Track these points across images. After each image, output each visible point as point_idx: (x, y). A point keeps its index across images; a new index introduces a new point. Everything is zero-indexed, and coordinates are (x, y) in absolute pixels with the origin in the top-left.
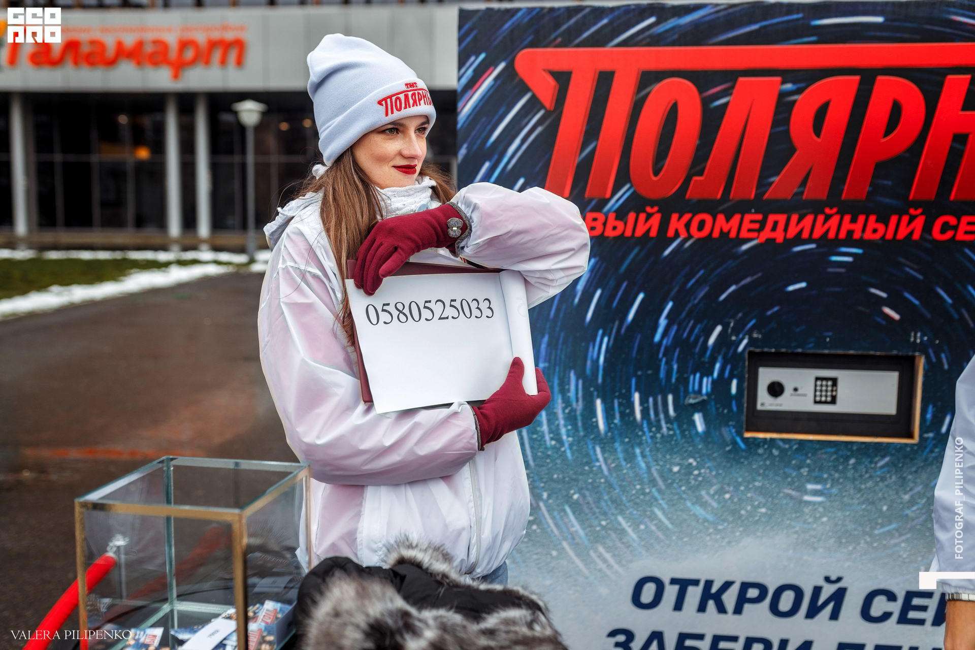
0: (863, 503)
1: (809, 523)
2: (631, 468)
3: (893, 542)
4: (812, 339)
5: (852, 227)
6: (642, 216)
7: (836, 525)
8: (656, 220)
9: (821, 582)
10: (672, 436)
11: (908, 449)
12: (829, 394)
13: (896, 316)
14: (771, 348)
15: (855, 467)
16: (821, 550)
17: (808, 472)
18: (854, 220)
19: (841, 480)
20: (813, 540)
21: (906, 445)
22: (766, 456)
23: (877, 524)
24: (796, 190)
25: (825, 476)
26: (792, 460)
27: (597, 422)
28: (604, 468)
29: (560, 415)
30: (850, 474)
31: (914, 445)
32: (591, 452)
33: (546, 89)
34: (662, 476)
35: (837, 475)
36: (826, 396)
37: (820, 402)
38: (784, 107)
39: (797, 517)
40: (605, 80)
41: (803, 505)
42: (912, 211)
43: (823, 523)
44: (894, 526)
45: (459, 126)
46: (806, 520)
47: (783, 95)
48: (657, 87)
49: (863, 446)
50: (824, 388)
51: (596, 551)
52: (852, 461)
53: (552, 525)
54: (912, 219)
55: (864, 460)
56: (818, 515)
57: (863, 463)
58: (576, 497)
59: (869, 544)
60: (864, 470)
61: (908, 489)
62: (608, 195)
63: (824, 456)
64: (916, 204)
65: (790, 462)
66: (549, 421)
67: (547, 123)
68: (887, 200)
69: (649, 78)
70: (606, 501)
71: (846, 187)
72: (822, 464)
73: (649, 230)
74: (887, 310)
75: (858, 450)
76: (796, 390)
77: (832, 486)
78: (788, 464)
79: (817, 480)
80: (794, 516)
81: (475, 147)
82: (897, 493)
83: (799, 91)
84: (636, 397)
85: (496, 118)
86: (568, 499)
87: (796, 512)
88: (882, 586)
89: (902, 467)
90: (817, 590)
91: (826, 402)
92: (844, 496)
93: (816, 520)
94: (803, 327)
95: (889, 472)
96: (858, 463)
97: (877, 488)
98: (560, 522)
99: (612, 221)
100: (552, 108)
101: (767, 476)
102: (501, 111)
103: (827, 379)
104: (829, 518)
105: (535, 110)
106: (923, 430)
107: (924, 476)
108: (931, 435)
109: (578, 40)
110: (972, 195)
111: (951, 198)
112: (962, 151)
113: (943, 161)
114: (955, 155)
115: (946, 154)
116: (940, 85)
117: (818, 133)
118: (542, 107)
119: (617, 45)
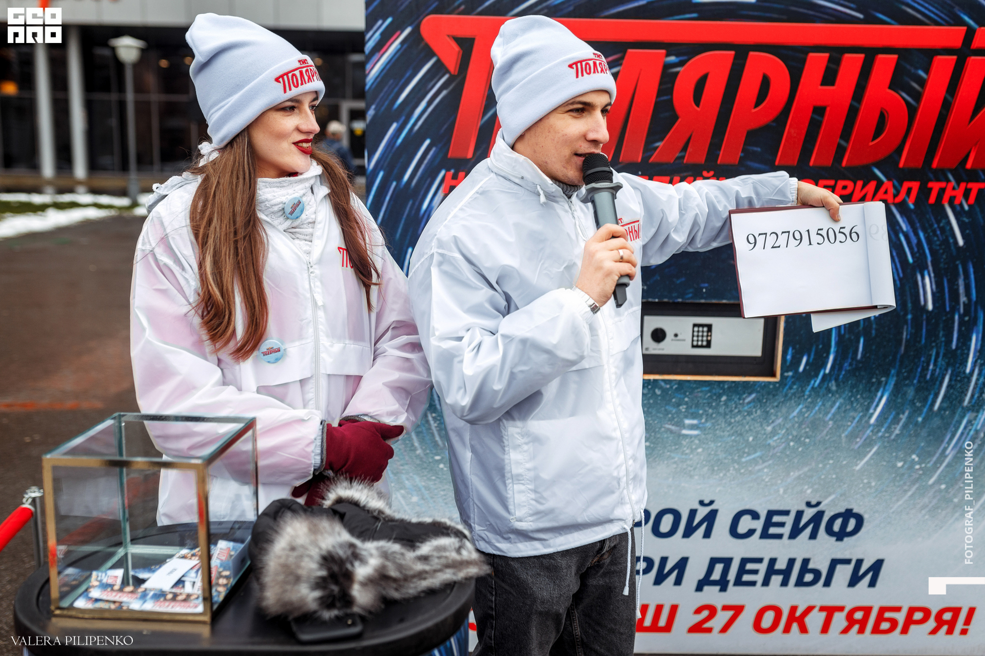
0: (733, 435)
1: (686, 454)
3: (757, 468)
4: (691, 290)
7: (710, 454)
9: (696, 505)
11: (771, 386)
12: (705, 338)
14: (655, 298)
15: (726, 404)
16: (696, 477)
17: (686, 408)
19: (714, 415)
20: (689, 468)
21: (770, 383)
22: (650, 395)
23: (744, 453)
24: (678, 155)
25: (701, 412)
26: (673, 398)
30: (722, 410)
31: (776, 383)
33: (451, 54)
35: (710, 411)
36: (702, 341)
37: (697, 346)
38: (668, 78)
39: (676, 449)
41: (681, 438)
43: (698, 454)
44: (758, 454)
45: (367, 87)
46: (684, 451)
47: (667, 66)
49: (733, 385)
50: (700, 334)
52: (724, 398)
55: (733, 397)
56: (694, 447)
57: (733, 400)
59: (738, 470)
60: (734, 406)
61: (771, 421)
63: (700, 394)
65: (670, 400)
67: (451, 87)
68: (756, 165)
71: (721, 153)
72: (698, 401)
75: (729, 388)
76: (676, 335)
77: (706, 421)
78: (668, 402)
79: (694, 416)
80: (673, 448)
81: (383, 108)
82: (761, 425)
83: (681, 64)
85: (403, 81)
87: (675, 444)
88: (747, 507)
89: (766, 402)
90: (693, 513)
91: (702, 346)
92: (717, 429)
93: (692, 451)
94: (683, 279)
95: (754, 407)
96: (729, 400)
97: (744, 421)
100: (456, 73)
101: (651, 413)
102: (408, 75)
103: (703, 326)
104: (704, 449)
105: (440, 74)
106: (783, 370)
107: (784, 410)
108: (790, 374)
109: (480, 8)
110: (828, 162)
111: (811, 164)
112: (820, 123)
113: (804, 131)
114: (814, 127)
115: (807, 125)
116: (804, 61)
117: (697, 101)
118: (447, 71)
119: (517, 15)
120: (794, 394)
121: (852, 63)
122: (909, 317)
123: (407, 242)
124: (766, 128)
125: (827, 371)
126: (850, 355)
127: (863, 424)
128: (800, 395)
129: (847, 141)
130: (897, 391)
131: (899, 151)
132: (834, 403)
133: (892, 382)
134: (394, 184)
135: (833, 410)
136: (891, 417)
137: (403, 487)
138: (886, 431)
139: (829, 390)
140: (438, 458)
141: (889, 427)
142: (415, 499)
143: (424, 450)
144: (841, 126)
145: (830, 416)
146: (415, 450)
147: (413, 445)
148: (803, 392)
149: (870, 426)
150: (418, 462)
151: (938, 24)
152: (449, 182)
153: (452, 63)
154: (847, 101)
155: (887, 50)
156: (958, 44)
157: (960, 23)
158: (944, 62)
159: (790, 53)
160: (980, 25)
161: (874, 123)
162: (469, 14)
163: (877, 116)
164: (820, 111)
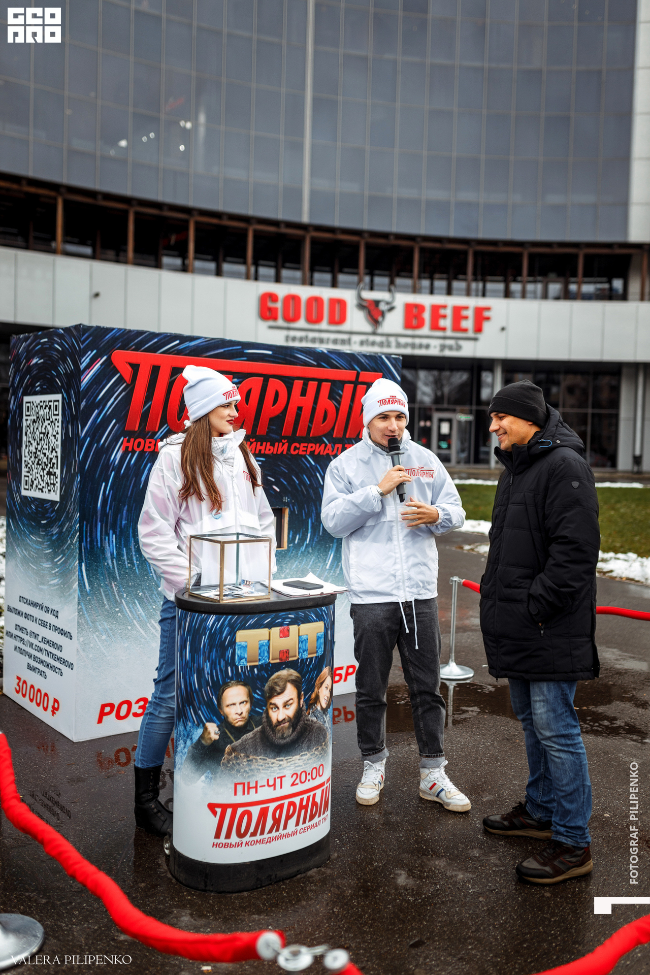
5: (261, 448)
13: (278, 490)
18: (261, 445)
21: (282, 551)
28: (154, 576)
29: (133, 550)
31: (285, 550)
32: (148, 569)
33: (127, 372)
40: (155, 370)
42: (283, 441)
45: (82, 388)
48: (180, 375)
51: (150, 623)
53: (128, 612)
54: (283, 444)
58: (140, 594)
61: (283, 572)
62: (157, 430)
64: (284, 438)
66: (127, 553)
67: (127, 391)
68: (274, 436)
69: (176, 371)
70: (155, 595)
74: (275, 487)
81: (90, 401)
82: (279, 575)
85: (101, 386)
86: (137, 596)
89: (280, 562)
98: (133, 610)
102: (104, 383)
105: (121, 383)
106: (289, 542)
107: (289, 565)
108: (291, 545)
109: (143, 349)
110: (304, 434)
111: (297, 435)
112: (301, 414)
113: (294, 419)
114: (298, 416)
115: (295, 415)
116: (293, 384)
117: (247, 403)
118: (125, 382)
119: (161, 353)
120: (293, 556)
121: (313, 385)
123: (102, 479)
124: (277, 417)
125: (308, 542)
126: (317, 533)
127: (323, 569)
128: (296, 556)
131: (333, 429)
132: (311, 559)
133: (335, 546)
134: (95, 446)
135: (311, 563)
136: (335, 564)
137: (98, 630)
138: (334, 572)
139: (308, 552)
140: (117, 609)
141: (335, 570)
142: (104, 637)
143: (109, 606)
144: (309, 416)
145: (309, 566)
146: (105, 606)
147: (103, 603)
148: (297, 554)
149: (326, 570)
150: (106, 613)
151: (346, 369)
152: (126, 444)
153: (128, 377)
154: (311, 404)
155: (327, 380)
156: (354, 379)
157: (354, 369)
158: (349, 388)
159: (287, 380)
160: (362, 370)
161: (323, 415)
162: (137, 351)
163: (324, 412)
164: (300, 409)
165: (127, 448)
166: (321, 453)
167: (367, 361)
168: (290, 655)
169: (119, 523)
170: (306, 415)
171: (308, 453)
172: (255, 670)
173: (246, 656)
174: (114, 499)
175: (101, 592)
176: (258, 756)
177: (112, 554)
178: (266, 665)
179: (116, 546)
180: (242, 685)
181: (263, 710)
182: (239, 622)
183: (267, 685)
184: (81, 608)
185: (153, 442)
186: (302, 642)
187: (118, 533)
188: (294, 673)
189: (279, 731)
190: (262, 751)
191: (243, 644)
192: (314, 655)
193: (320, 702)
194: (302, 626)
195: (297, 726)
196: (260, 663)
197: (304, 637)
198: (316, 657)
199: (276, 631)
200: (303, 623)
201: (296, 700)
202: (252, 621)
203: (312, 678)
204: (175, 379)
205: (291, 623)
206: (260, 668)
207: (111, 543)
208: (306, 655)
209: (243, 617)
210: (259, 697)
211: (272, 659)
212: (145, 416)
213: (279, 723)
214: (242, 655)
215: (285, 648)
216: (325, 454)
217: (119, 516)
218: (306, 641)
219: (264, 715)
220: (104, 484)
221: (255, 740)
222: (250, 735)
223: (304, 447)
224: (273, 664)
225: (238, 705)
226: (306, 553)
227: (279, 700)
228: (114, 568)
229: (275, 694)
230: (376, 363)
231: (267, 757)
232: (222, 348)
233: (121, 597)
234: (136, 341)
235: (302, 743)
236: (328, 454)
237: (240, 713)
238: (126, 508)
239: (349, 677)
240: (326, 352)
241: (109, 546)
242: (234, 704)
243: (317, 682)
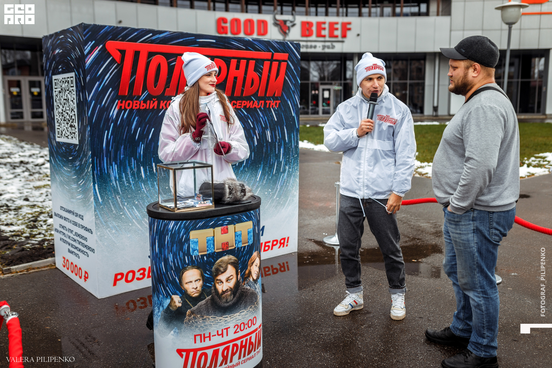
2: (154, 189)
6: (152, 102)
8: (156, 103)
10: (165, 177)
27: (142, 175)
28: (145, 191)
29: (129, 174)
32: (141, 186)
33: (117, 56)
34: (163, 191)
40: (137, 54)
45: (86, 67)
48: (154, 57)
53: (129, 214)
58: (136, 203)
62: (140, 95)
66: (125, 176)
67: (118, 69)
69: (151, 54)
70: (146, 203)
73: (154, 107)
81: (93, 76)
84: (154, 164)
85: (100, 65)
86: (134, 204)
98: (132, 213)
99: (142, 104)
102: (102, 63)
105: (114, 64)
109: (127, 39)
110: (239, 95)
111: (235, 95)
112: (236, 82)
113: (232, 85)
114: (235, 83)
115: (233, 83)
116: (230, 62)
118: (116, 62)
119: (140, 42)
121: (243, 62)
122: (265, 144)
123: (105, 128)
124: (221, 84)
125: (244, 165)
127: (255, 181)
129: (244, 88)
130: (264, 169)
131: (258, 91)
132: (247, 175)
133: (262, 166)
134: (99, 106)
135: (247, 178)
136: (263, 177)
137: (109, 227)
138: (262, 183)
139: (245, 171)
140: (121, 213)
141: (263, 181)
142: (114, 231)
143: (116, 211)
144: (242, 83)
146: (113, 211)
147: (112, 209)
148: (238, 172)
149: (258, 181)
150: (114, 216)
151: (265, 51)
152: (119, 104)
153: (118, 59)
154: (243, 75)
155: (253, 59)
156: (270, 58)
157: (270, 51)
158: (267, 63)
159: (226, 59)
160: (275, 52)
161: (251, 82)
162: (123, 41)
163: (251, 80)
164: (236, 78)
165: (121, 107)
166: (251, 107)
167: (278, 46)
168: (230, 245)
169: (118, 157)
170: (240, 82)
171: (242, 107)
172: (205, 257)
173: (198, 248)
174: (114, 141)
175: (109, 203)
176: (210, 316)
177: (115, 178)
178: (212, 253)
179: (118, 172)
180: (196, 268)
181: (212, 284)
182: (191, 225)
183: (213, 267)
184: (97, 214)
185: (139, 103)
186: (237, 236)
187: (118, 164)
188: (232, 258)
189: (224, 298)
190: (212, 312)
191: (195, 240)
192: (247, 244)
193: (252, 275)
194: (237, 225)
195: (236, 293)
196: (208, 253)
197: (239, 233)
198: (248, 246)
199: (218, 230)
200: (238, 223)
201: (235, 276)
202: (200, 224)
203: (246, 260)
204: (151, 60)
205: (229, 224)
206: (208, 256)
207: (114, 171)
208: (240, 245)
209: (194, 221)
210: (208, 276)
211: (217, 249)
212: (132, 86)
213: (224, 292)
214: (195, 248)
215: (225, 241)
216: (253, 107)
217: (118, 152)
218: (240, 235)
219: (213, 288)
220: (106, 132)
221: (207, 305)
222: (203, 302)
223: (239, 103)
224: (217, 253)
225: (194, 282)
226: (244, 171)
227: (222, 277)
228: (117, 186)
229: (220, 273)
230: (284, 47)
231: (216, 316)
232: (182, 38)
233: (123, 205)
234: (122, 34)
235: (241, 304)
236: (255, 108)
237: (195, 288)
238: (123, 147)
239: (274, 247)
240: (251, 40)
241: (113, 172)
242: (191, 282)
243: (249, 263)
